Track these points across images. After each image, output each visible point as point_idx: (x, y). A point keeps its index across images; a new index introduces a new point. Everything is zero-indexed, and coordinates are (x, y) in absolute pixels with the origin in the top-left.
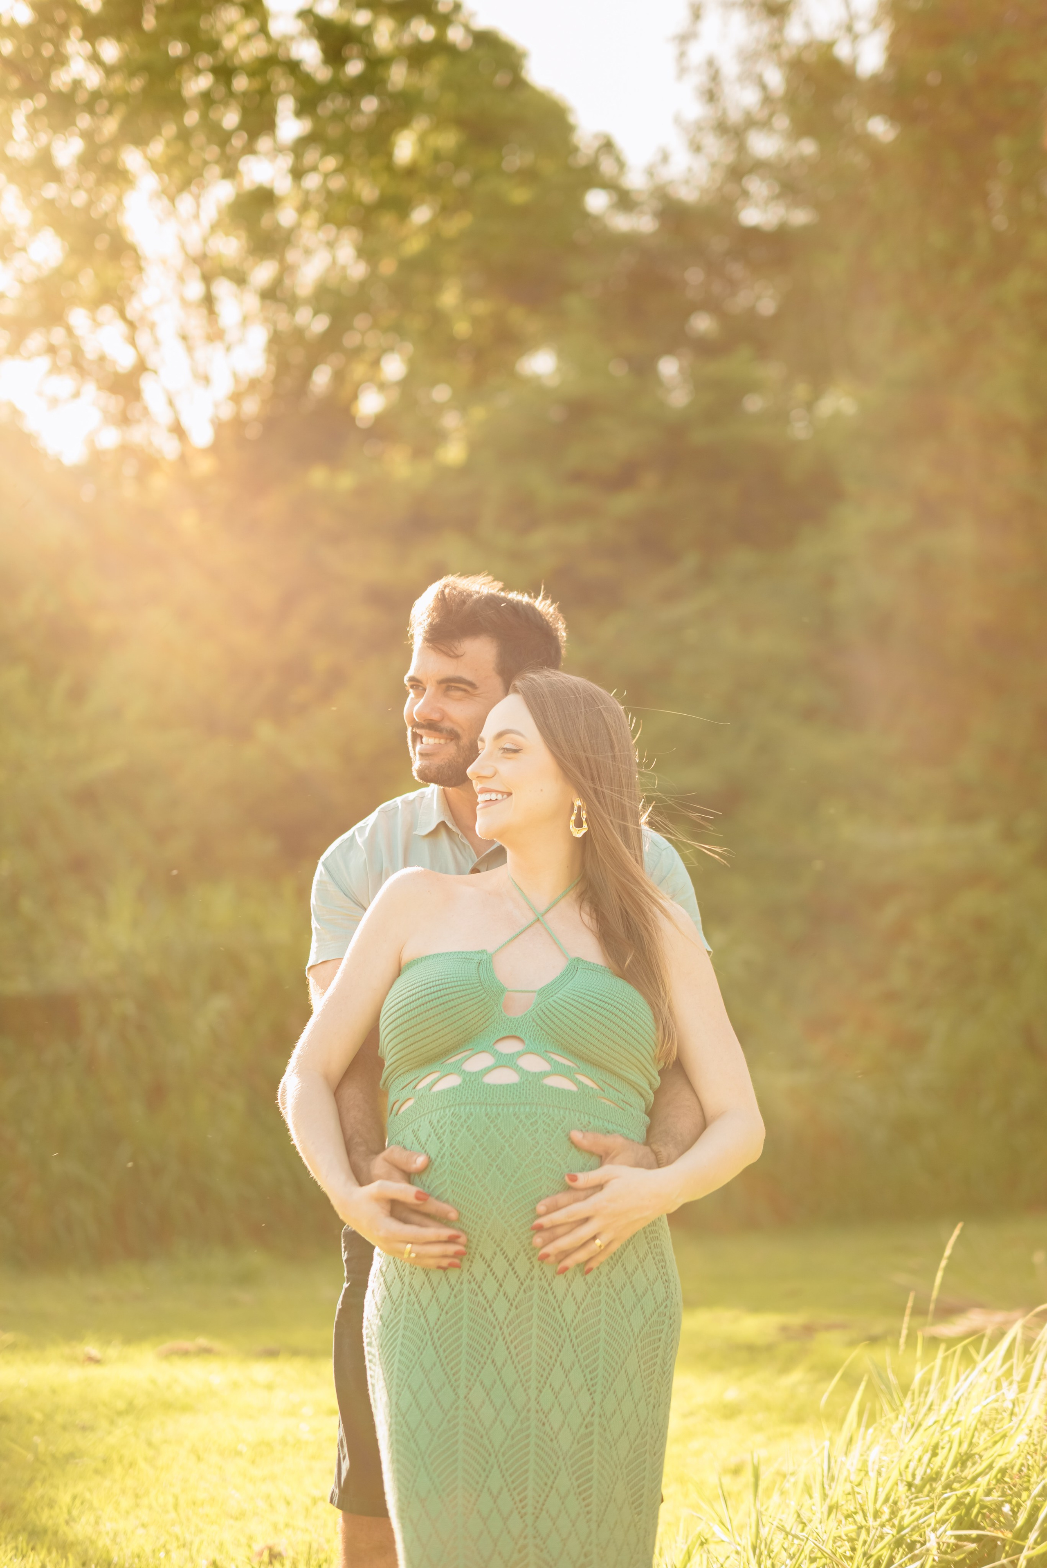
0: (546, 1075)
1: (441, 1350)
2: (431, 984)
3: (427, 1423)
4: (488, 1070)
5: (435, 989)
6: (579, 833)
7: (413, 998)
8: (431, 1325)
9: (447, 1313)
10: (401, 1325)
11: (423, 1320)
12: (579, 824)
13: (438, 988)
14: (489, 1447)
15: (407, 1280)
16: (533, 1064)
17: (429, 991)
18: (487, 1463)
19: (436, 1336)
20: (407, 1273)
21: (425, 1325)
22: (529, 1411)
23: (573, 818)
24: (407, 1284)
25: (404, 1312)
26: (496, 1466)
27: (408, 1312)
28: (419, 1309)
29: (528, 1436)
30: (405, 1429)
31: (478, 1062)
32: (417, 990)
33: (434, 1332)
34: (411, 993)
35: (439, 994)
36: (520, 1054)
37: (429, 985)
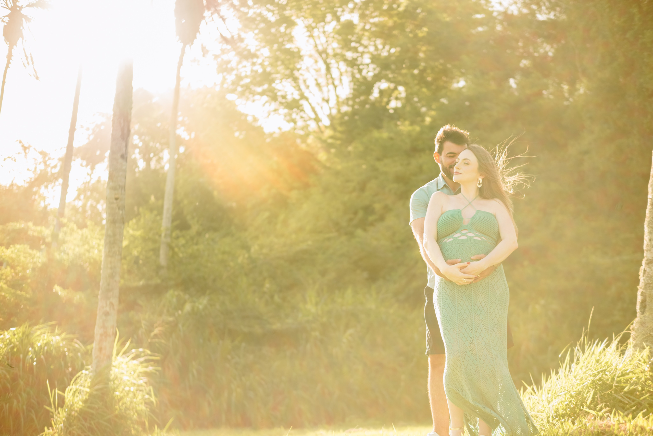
0: (474, 237)
1: (451, 299)
2: (448, 217)
3: (449, 315)
4: (460, 237)
5: (448, 218)
6: (479, 186)
7: (443, 220)
8: (448, 294)
9: (452, 291)
10: (442, 296)
11: (446, 293)
12: (480, 184)
13: (449, 218)
14: (463, 318)
15: (441, 286)
16: (470, 235)
17: (447, 219)
18: (463, 322)
19: (450, 296)
20: (441, 284)
21: (447, 294)
22: (472, 311)
23: (478, 183)
24: (442, 287)
25: (442, 293)
26: (465, 323)
27: (443, 293)
28: (445, 291)
29: (472, 316)
30: (444, 317)
31: (457, 235)
32: (444, 219)
33: (449, 295)
34: (443, 219)
35: (449, 220)
36: (467, 233)
37: (447, 217)
